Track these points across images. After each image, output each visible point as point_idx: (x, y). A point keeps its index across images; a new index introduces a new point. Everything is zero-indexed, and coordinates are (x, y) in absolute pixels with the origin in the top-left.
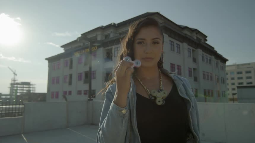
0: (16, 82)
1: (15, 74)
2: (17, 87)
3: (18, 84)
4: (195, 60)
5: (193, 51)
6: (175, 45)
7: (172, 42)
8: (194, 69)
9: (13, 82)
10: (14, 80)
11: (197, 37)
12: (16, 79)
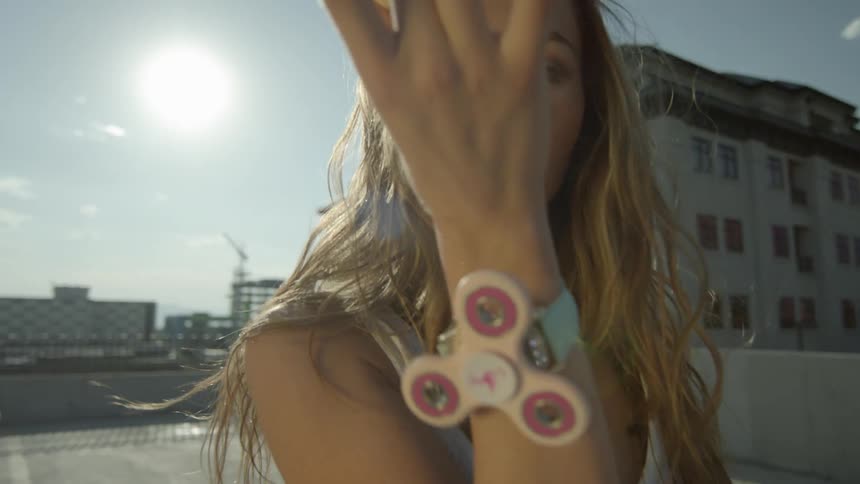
0: (248, 279)
1: (243, 256)
2: (250, 295)
3: (251, 284)
4: (799, 197)
5: (792, 164)
6: (715, 151)
7: (700, 140)
8: (798, 230)
9: (238, 280)
10: (241, 274)
11: (812, 115)
12: (246, 271)
